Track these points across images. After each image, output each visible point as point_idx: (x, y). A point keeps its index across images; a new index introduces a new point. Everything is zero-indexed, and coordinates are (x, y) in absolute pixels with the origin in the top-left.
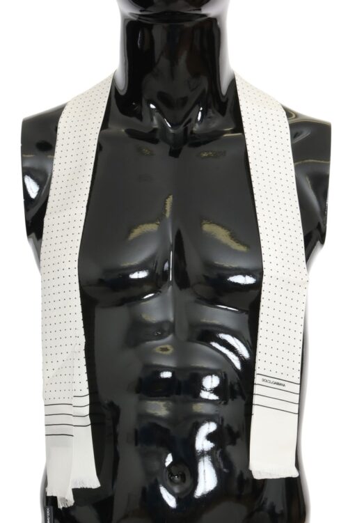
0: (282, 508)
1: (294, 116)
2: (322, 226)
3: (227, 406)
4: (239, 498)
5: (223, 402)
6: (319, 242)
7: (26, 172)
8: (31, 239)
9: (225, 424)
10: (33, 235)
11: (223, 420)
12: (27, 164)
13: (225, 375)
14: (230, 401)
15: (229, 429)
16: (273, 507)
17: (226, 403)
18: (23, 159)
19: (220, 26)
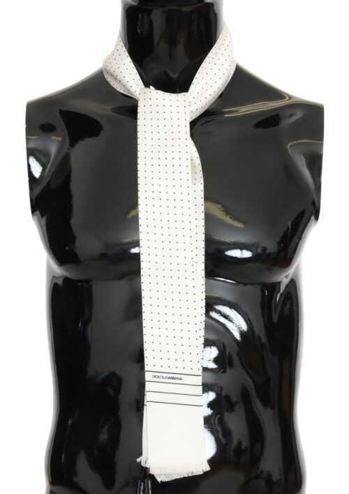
0: (279, 478)
1: (287, 98)
2: (316, 202)
3: (226, 375)
4: (237, 466)
5: (221, 371)
6: (313, 217)
7: (31, 152)
8: (36, 217)
9: (224, 393)
10: (37, 212)
11: (221, 389)
12: (32, 145)
13: (224, 346)
14: (228, 370)
15: (228, 398)
16: (269, 475)
17: (224, 372)
18: (28, 140)
19: (216, 11)
